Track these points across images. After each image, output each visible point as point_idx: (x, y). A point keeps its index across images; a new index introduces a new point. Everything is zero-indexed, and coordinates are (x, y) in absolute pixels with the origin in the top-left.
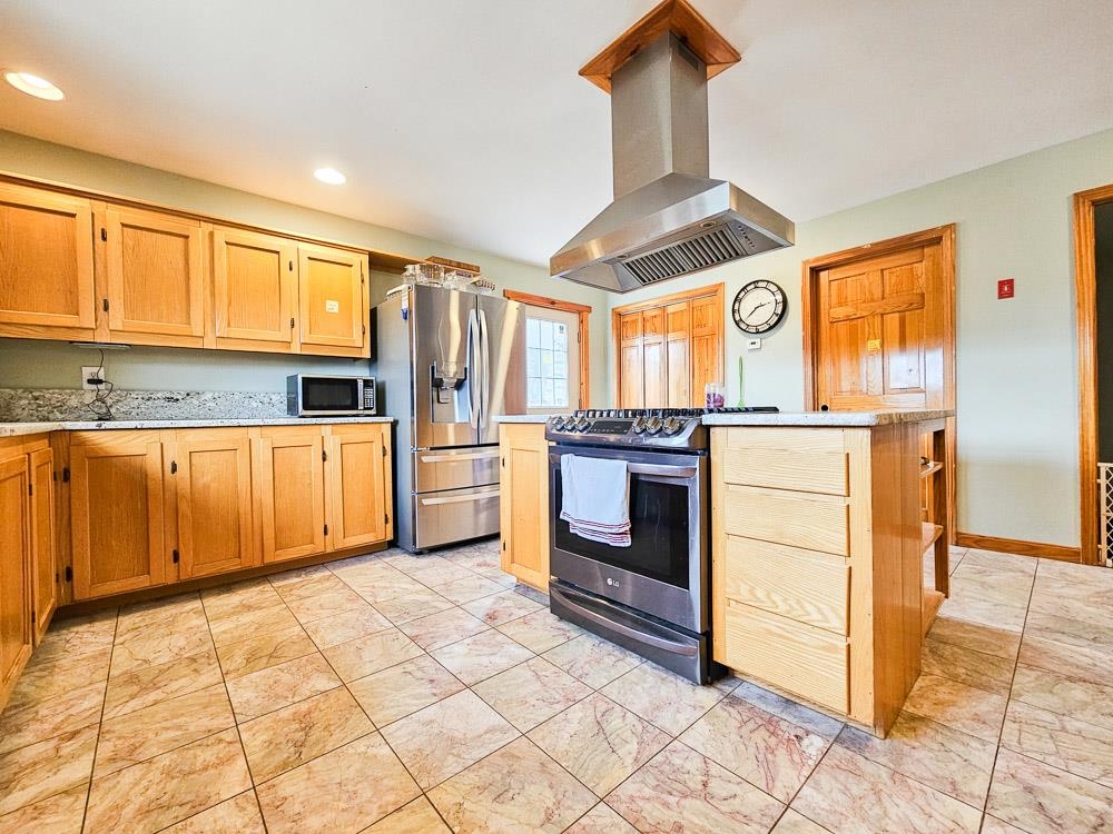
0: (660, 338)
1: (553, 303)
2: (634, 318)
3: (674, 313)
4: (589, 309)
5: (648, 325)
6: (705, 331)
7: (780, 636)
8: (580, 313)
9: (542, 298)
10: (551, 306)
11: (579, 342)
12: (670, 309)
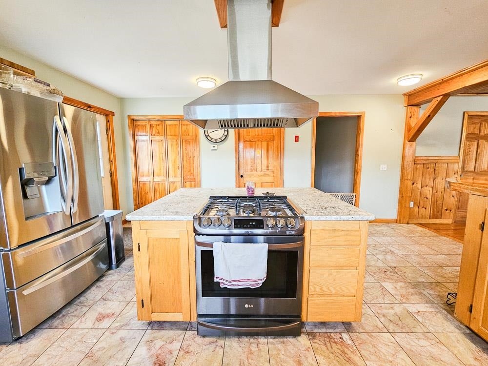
0: (162, 138)
1: (90, 107)
2: (144, 123)
3: (170, 125)
4: (113, 114)
5: (154, 129)
6: (188, 138)
7: (332, 303)
8: (106, 115)
9: (81, 102)
10: (87, 108)
11: (107, 134)
12: (168, 123)
